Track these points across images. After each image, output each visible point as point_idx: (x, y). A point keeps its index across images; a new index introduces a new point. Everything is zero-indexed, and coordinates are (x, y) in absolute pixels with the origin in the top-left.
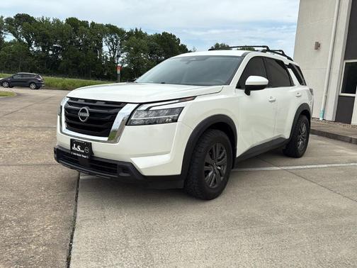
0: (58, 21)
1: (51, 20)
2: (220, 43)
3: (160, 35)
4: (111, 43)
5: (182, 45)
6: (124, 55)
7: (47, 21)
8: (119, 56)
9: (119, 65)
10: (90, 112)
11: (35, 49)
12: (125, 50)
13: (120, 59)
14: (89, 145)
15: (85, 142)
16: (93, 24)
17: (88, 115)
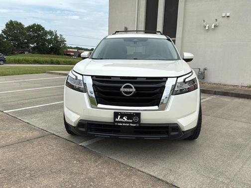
10: (135, 88)
14: (138, 115)
15: (134, 113)
17: (134, 90)
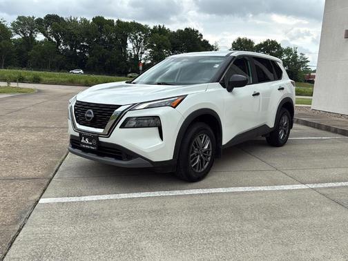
0: (85, 21)
1: (79, 19)
2: (241, 38)
3: (182, 31)
4: (135, 41)
5: (204, 40)
6: (148, 52)
7: (75, 21)
8: (142, 53)
9: (142, 62)
11: (63, 47)
12: (148, 47)
13: (144, 56)
16: (118, 22)
